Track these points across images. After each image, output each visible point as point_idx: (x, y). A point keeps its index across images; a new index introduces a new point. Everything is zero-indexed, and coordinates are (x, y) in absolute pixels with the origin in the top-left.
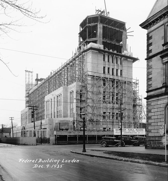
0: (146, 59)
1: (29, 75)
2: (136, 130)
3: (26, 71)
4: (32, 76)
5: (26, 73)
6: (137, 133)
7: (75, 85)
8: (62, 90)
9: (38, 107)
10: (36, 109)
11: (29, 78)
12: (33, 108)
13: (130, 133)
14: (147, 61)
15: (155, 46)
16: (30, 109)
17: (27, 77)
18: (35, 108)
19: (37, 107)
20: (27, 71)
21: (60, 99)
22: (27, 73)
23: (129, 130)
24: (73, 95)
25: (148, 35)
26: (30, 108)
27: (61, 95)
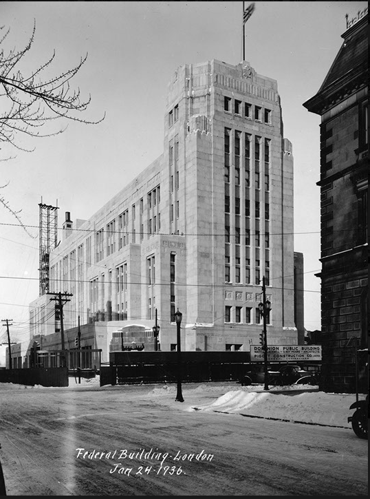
0: (318, 184)
1: (49, 215)
2: (303, 349)
3: (40, 205)
4: (56, 217)
5: (41, 211)
6: (305, 356)
7: (157, 242)
8: (128, 252)
9: (71, 295)
10: (67, 300)
11: (48, 223)
12: (60, 298)
13: (289, 356)
14: (321, 189)
15: (339, 153)
16: (51, 299)
17: (45, 220)
18: (63, 298)
19: (68, 295)
20: (45, 205)
21: (123, 274)
22: (45, 211)
23: (285, 350)
24: (154, 266)
25: (323, 126)
26: (53, 296)
27: (126, 264)
